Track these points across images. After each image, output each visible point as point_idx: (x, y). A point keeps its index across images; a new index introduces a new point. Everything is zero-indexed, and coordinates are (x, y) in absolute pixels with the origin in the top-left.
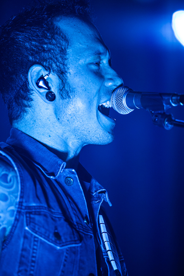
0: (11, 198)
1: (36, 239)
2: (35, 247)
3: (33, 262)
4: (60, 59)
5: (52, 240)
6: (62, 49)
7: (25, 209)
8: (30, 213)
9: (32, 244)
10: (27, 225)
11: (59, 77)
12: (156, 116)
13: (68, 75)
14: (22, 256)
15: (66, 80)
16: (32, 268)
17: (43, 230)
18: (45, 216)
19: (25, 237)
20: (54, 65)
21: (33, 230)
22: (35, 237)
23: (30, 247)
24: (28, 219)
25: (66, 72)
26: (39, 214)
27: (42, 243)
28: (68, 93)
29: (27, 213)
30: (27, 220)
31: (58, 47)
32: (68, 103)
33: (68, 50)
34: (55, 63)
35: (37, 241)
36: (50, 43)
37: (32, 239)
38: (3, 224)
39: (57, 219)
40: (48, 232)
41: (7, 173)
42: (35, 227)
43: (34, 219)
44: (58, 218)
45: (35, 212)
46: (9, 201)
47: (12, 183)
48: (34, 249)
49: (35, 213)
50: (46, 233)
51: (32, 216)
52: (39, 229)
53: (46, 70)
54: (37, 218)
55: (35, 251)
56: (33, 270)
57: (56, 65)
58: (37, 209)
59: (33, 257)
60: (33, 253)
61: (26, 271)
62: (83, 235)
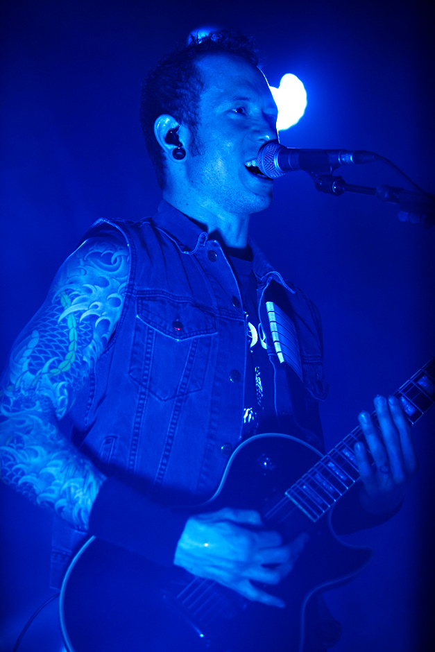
0: (114, 283)
1: (150, 331)
2: (149, 341)
3: (148, 359)
4: (191, 108)
5: (169, 331)
6: (195, 94)
7: (137, 294)
8: (143, 299)
9: (146, 337)
10: (138, 313)
11: (190, 129)
12: (320, 179)
13: (199, 126)
14: (134, 352)
15: (196, 132)
16: (147, 367)
17: (158, 320)
18: (162, 302)
19: (137, 329)
20: (185, 115)
21: (146, 319)
22: (149, 329)
23: (143, 341)
24: (140, 305)
25: (197, 123)
26: (154, 299)
27: (157, 335)
28: (197, 148)
29: (139, 298)
30: (138, 307)
31: (191, 92)
32: (198, 160)
33: (201, 96)
34: (187, 112)
35: (152, 334)
36: (183, 88)
37: (146, 332)
38: (101, 316)
39: (181, 305)
40: (164, 322)
41: (112, 252)
42: (148, 315)
43: (147, 305)
44: (182, 303)
45: (148, 297)
46: (109, 287)
47: (117, 263)
48: (148, 343)
49: (149, 299)
50: (161, 323)
51: (144, 302)
52: (152, 318)
53: (177, 121)
54: (151, 304)
55: (149, 346)
56: (147, 369)
57: (187, 115)
58: (152, 294)
59: (147, 353)
60: (147, 348)
61: (139, 370)
62: (228, 322)
